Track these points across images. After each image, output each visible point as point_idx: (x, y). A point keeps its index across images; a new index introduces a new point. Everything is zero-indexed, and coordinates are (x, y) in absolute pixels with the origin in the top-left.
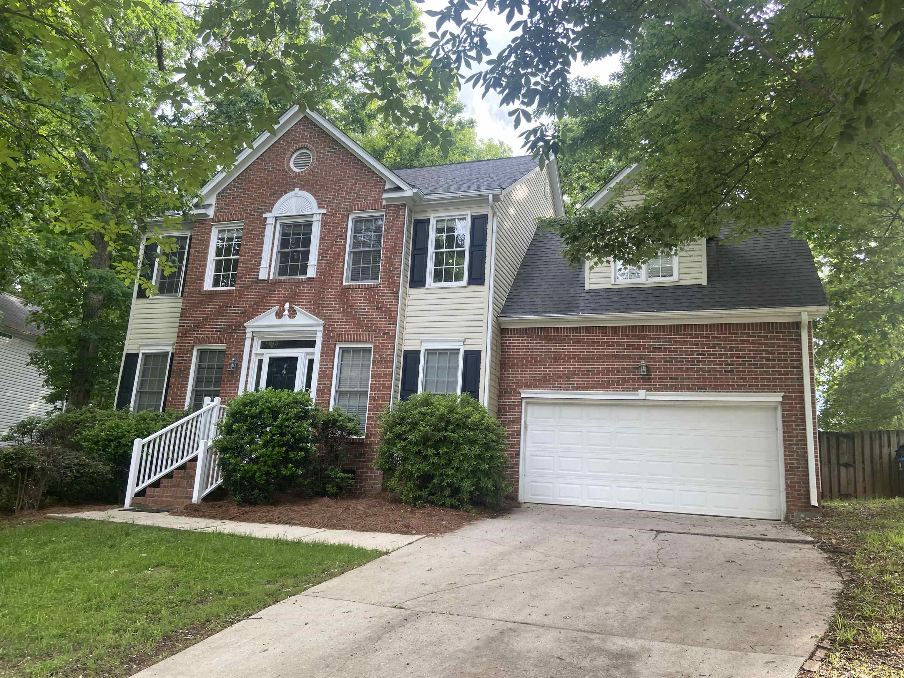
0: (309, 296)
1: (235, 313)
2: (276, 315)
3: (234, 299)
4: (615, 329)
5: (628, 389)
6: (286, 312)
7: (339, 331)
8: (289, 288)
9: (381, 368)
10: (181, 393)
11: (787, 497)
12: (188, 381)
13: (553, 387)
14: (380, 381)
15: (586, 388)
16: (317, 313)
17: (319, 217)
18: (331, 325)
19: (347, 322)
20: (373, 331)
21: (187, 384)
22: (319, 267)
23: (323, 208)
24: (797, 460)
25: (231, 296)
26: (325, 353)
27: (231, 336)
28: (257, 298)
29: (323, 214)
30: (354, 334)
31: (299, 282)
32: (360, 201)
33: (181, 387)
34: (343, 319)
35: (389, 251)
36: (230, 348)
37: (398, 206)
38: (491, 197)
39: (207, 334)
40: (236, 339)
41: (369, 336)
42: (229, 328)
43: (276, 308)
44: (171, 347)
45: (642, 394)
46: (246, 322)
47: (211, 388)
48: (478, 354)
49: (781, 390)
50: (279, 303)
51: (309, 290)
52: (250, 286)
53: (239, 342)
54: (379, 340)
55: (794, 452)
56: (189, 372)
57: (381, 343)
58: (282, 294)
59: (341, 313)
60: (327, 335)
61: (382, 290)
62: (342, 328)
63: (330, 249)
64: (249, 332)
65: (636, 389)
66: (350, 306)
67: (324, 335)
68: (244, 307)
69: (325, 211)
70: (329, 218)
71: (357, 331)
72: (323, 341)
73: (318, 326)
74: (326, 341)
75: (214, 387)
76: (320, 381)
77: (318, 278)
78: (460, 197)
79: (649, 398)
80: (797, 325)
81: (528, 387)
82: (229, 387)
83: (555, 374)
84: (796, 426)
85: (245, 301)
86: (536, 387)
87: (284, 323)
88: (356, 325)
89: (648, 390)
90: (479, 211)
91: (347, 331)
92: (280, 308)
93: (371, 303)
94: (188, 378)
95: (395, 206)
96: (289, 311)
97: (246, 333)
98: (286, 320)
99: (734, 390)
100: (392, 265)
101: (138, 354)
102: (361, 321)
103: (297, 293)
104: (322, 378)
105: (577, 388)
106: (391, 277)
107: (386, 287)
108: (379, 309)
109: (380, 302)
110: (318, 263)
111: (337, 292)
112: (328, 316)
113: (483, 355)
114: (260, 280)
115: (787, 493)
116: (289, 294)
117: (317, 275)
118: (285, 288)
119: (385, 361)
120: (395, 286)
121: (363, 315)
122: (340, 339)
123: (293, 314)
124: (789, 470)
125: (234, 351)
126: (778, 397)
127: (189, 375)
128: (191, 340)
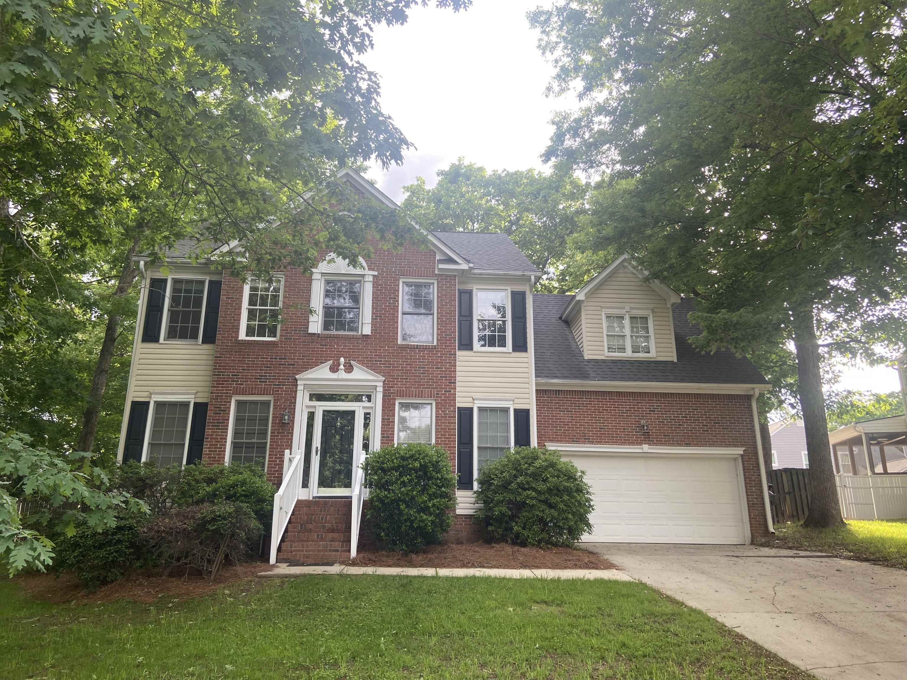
0: (364, 352)
1: (282, 364)
2: (330, 368)
3: (279, 350)
4: (619, 394)
5: (632, 443)
6: (342, 367)
7: (399, 387)
8: (342, 343)
9: (446, 423)
10: (221, 445)
11: (751, 527)
12: (227, 432)
13: (573, 441)
14: (445, 435)
15: (600, 443)
16: (374, 369)
17: (371, 279)
18: (391, 381)
19: (407, 379)
20: (434, 388)
21: (226, 436)
22: (374, 325)
23: (373, 270)
24: (757, 498)
25: (276, 347)
26: (386, 408)
27: (279, 388)
28: (307, 351)
29: (374, 276)
30: (416, 391)
31: (353, 337)
32: (410, 267)
33: (221, 439)
34: (403, 376)
35: (444, 316)
36: (279, 400)
37: (451, 276)
38: (533, 278)
39: (249, 384)
40: (285, 391)
41: (431, 393)
42: (276, 379)
43: (331, 362)
44: (193, 396)
45: (646, 448)
46: (298, 374)
47: (253, 441)
48: (527, 412)
49: (742, 446)
50: (332, 357)
51: (364, 347)
52: (297, 339)
53: (289, 394)
54: (441, 397)
55: (753, 492)
56: (228, 423)
57: (444, 400)
58: (335, 348)
59: (400, 370)
60: (387, 390)
61: (440, 351)
62: (403, 384)
63: (383, 309)
64: (301, 385)
65: (641, 444)
66: (409, 365)
67: (384, 390)
68: (292, 359)
69: (376, 273)
70: (380, 280)
71: (418, 388)
72: (384, 396)
73: (380, 381)
74: (387, 396)
75: (258, 439)
76: (383, 434)
77: (373, 335)
78: (505, 275)
79: (650, 451)
80: (748, 398)
81: (551, 440)
82: (280, 439)
83: (573, 430)
84: (754, 472)
85: (292, 353)
86: (558, 441)
87: (340, 377)
88: (417, 382)
89: (649, 444)
90: (519, 288)
91: (408, 388)
92: (334, 363)
93: (430, 362)
94: (227, 429)
95: (447, 276)
96: (344, 366)
97: (297, 385)
98: (342, 374)
99: (711, 445)
100: (448, 329)
101: (147, 404)
102: (421, 379)
103: (351, 349)
104: (385, 431)
105: (592, 443)
106: (448, 340)
107: (444, 349)
108: (439, 368)
109: (439, 363)
110: (372, 322)
111: (395, 350)
112: (387, 373)
113: (531, 413)
114: (310, 334)
115: (751, 524)
116: (342, 349)
117: (372, 333)
118: (338, 343)
119: (449, 417)
120: (452, 349)
121: (423, 373)
122: (401, 395)
123: (349, 369)
124: (750, 507)
125: (283, 403)
126: (740, 451)
127: (227, 426)
128: (231, 390)
